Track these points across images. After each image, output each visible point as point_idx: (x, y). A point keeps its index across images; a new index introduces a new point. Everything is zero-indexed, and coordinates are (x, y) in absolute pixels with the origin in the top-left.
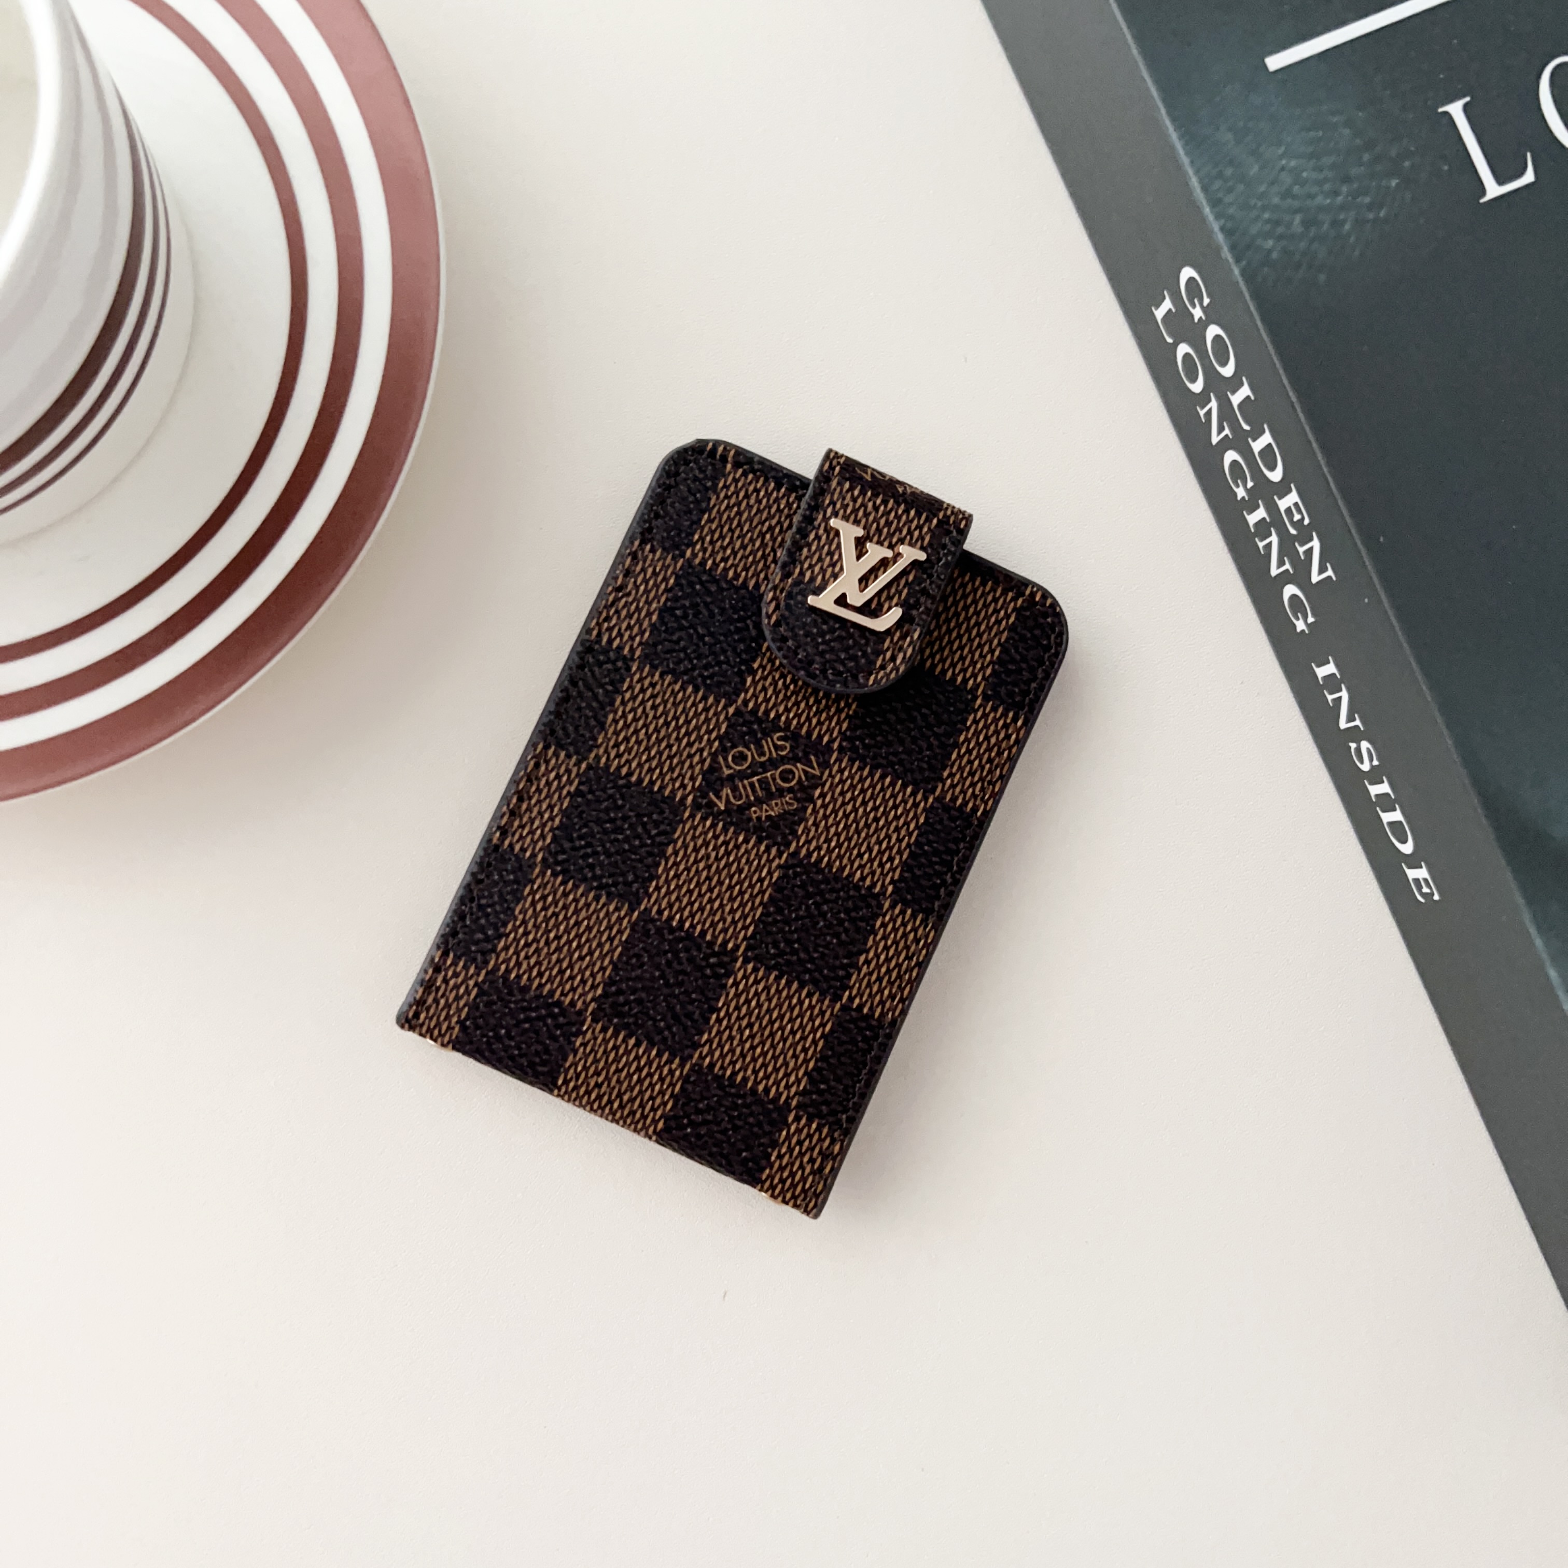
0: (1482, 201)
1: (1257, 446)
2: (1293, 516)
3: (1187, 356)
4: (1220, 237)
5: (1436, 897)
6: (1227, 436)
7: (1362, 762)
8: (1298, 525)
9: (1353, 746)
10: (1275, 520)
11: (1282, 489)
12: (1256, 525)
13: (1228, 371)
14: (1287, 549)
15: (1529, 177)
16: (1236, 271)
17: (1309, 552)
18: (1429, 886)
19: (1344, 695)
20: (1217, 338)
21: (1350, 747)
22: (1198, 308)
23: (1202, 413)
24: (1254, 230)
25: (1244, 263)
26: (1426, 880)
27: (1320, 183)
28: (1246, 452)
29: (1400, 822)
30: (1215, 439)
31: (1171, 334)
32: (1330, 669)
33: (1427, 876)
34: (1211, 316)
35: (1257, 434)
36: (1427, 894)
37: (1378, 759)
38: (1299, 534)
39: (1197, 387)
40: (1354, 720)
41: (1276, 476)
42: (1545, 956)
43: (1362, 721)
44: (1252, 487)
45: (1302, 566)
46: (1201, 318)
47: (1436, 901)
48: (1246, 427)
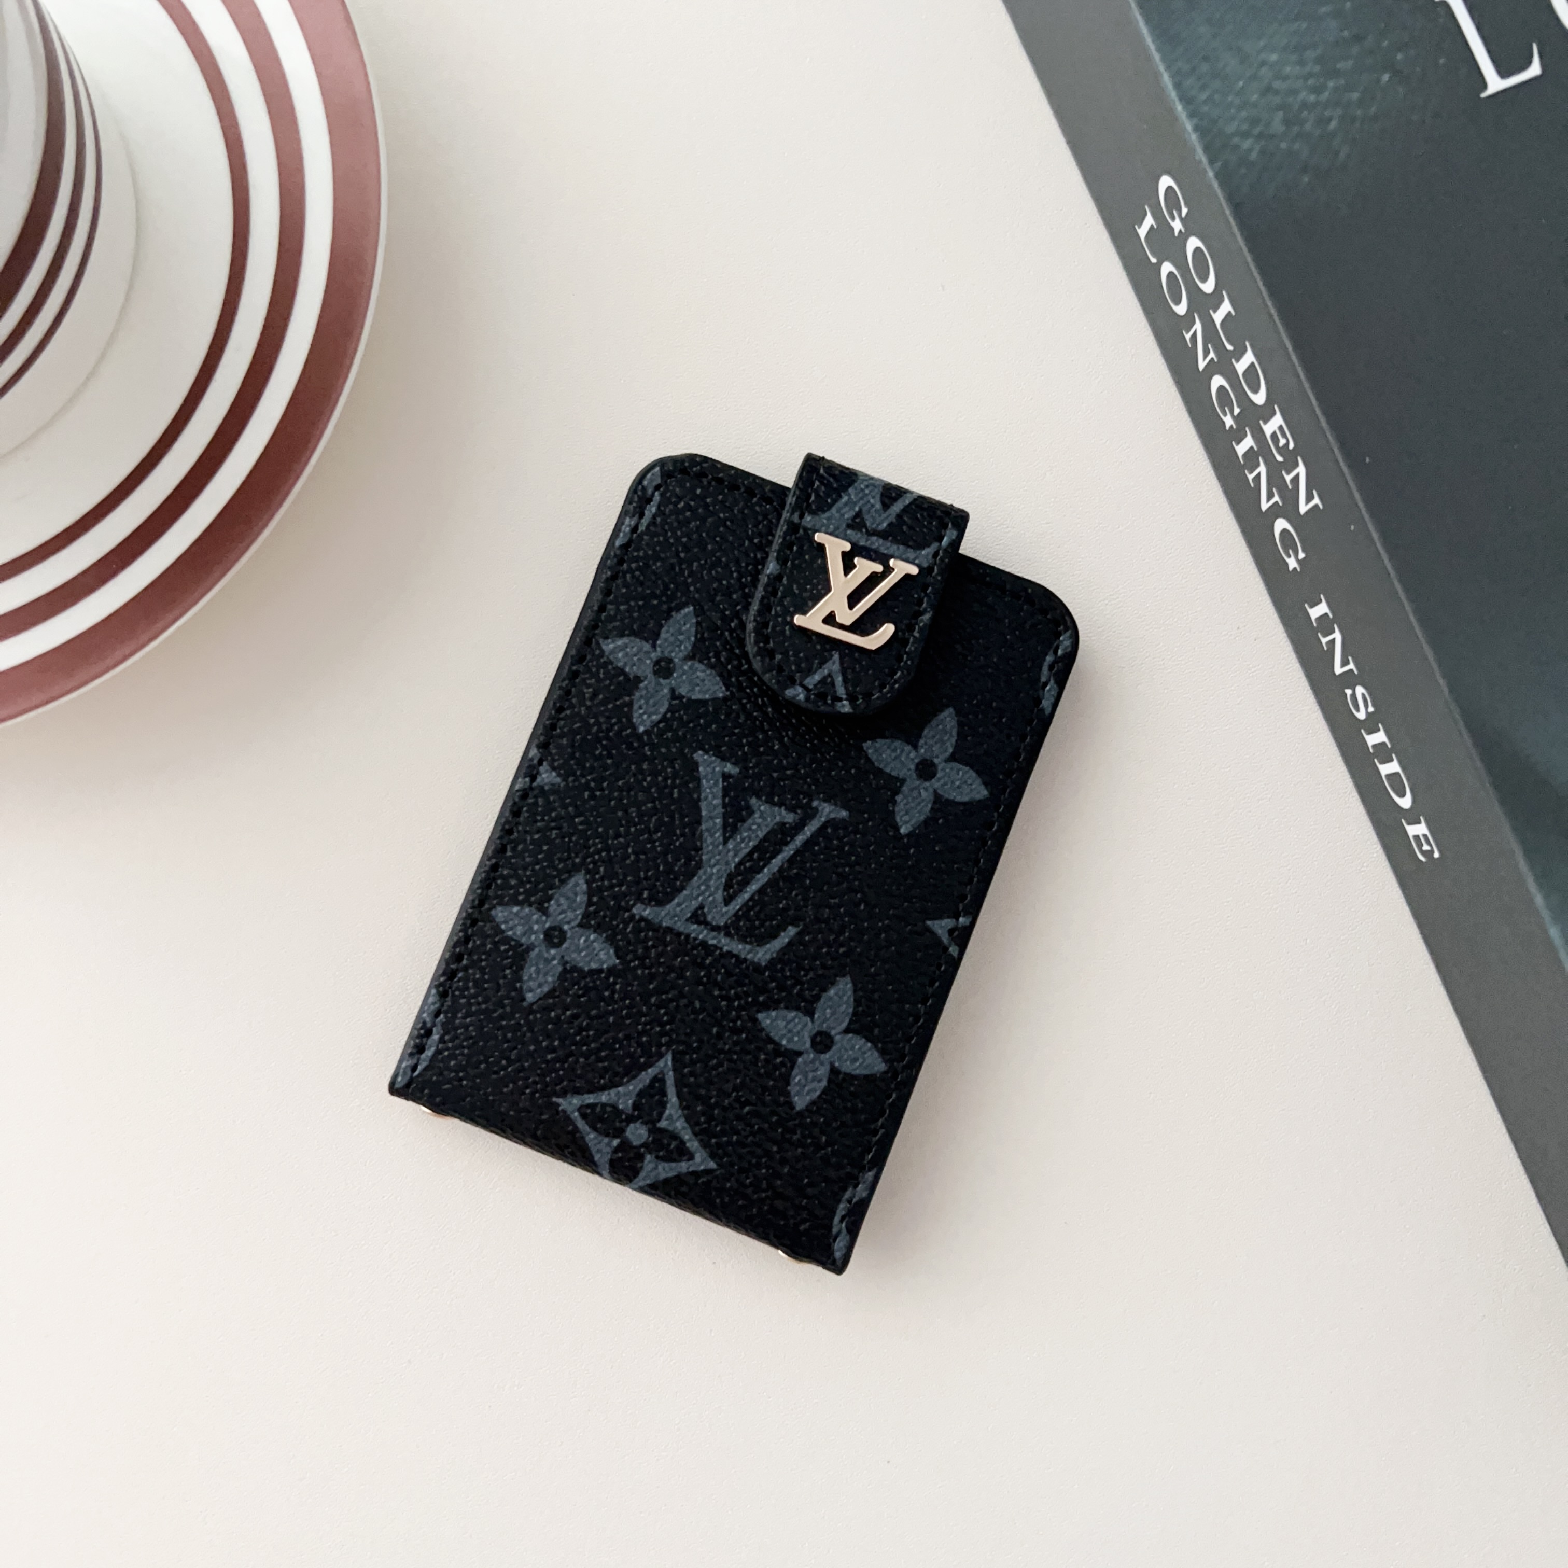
0: (1484, 95)
1: (1241, 367)
2: (1278, 441)
3: (1170, 275)
4: (1194, 137)
5: (1436, 855)
6: (1212, 359)
7: (1358, 710)
8: (1283, 450)
9: (1349, 692)
10: (1262, 449)
11: (1266, 413)
12: (1245, 455)
13: (1209, 287)
14: (1275, 481)
15: (1535, 69)
16: (1211, 174)
17: (1296, 479)
18: (1429, 843)
19: (1337, 636)
20: (1197, 251)
21: (1346, 694)
22: (1177, 220)
23: (1188, 336)
24: (1231, 128)
25: (1219, 164)
26: (1425, 836)
27: (1304, 78)
28: (1231, 375)
29: (1397, 774)
30: (1202, 365)
31: (1154, 255)
32: (1322, 608)
33: (1426, 832)
34: (1190, 227)
35: (1239, 353)
36: (1427, 851)
37: (1373, 705)
38: (1284, 460)
39: (1181, 309)
40: (1348, 663)
41: (1259, 398)
42: (1546, 914)
43: (1356, 664)
44: (1239, 414)
45: (1290, 496)
46: (1180, 231)
47: (1437, 859)
48: (1229, 347)
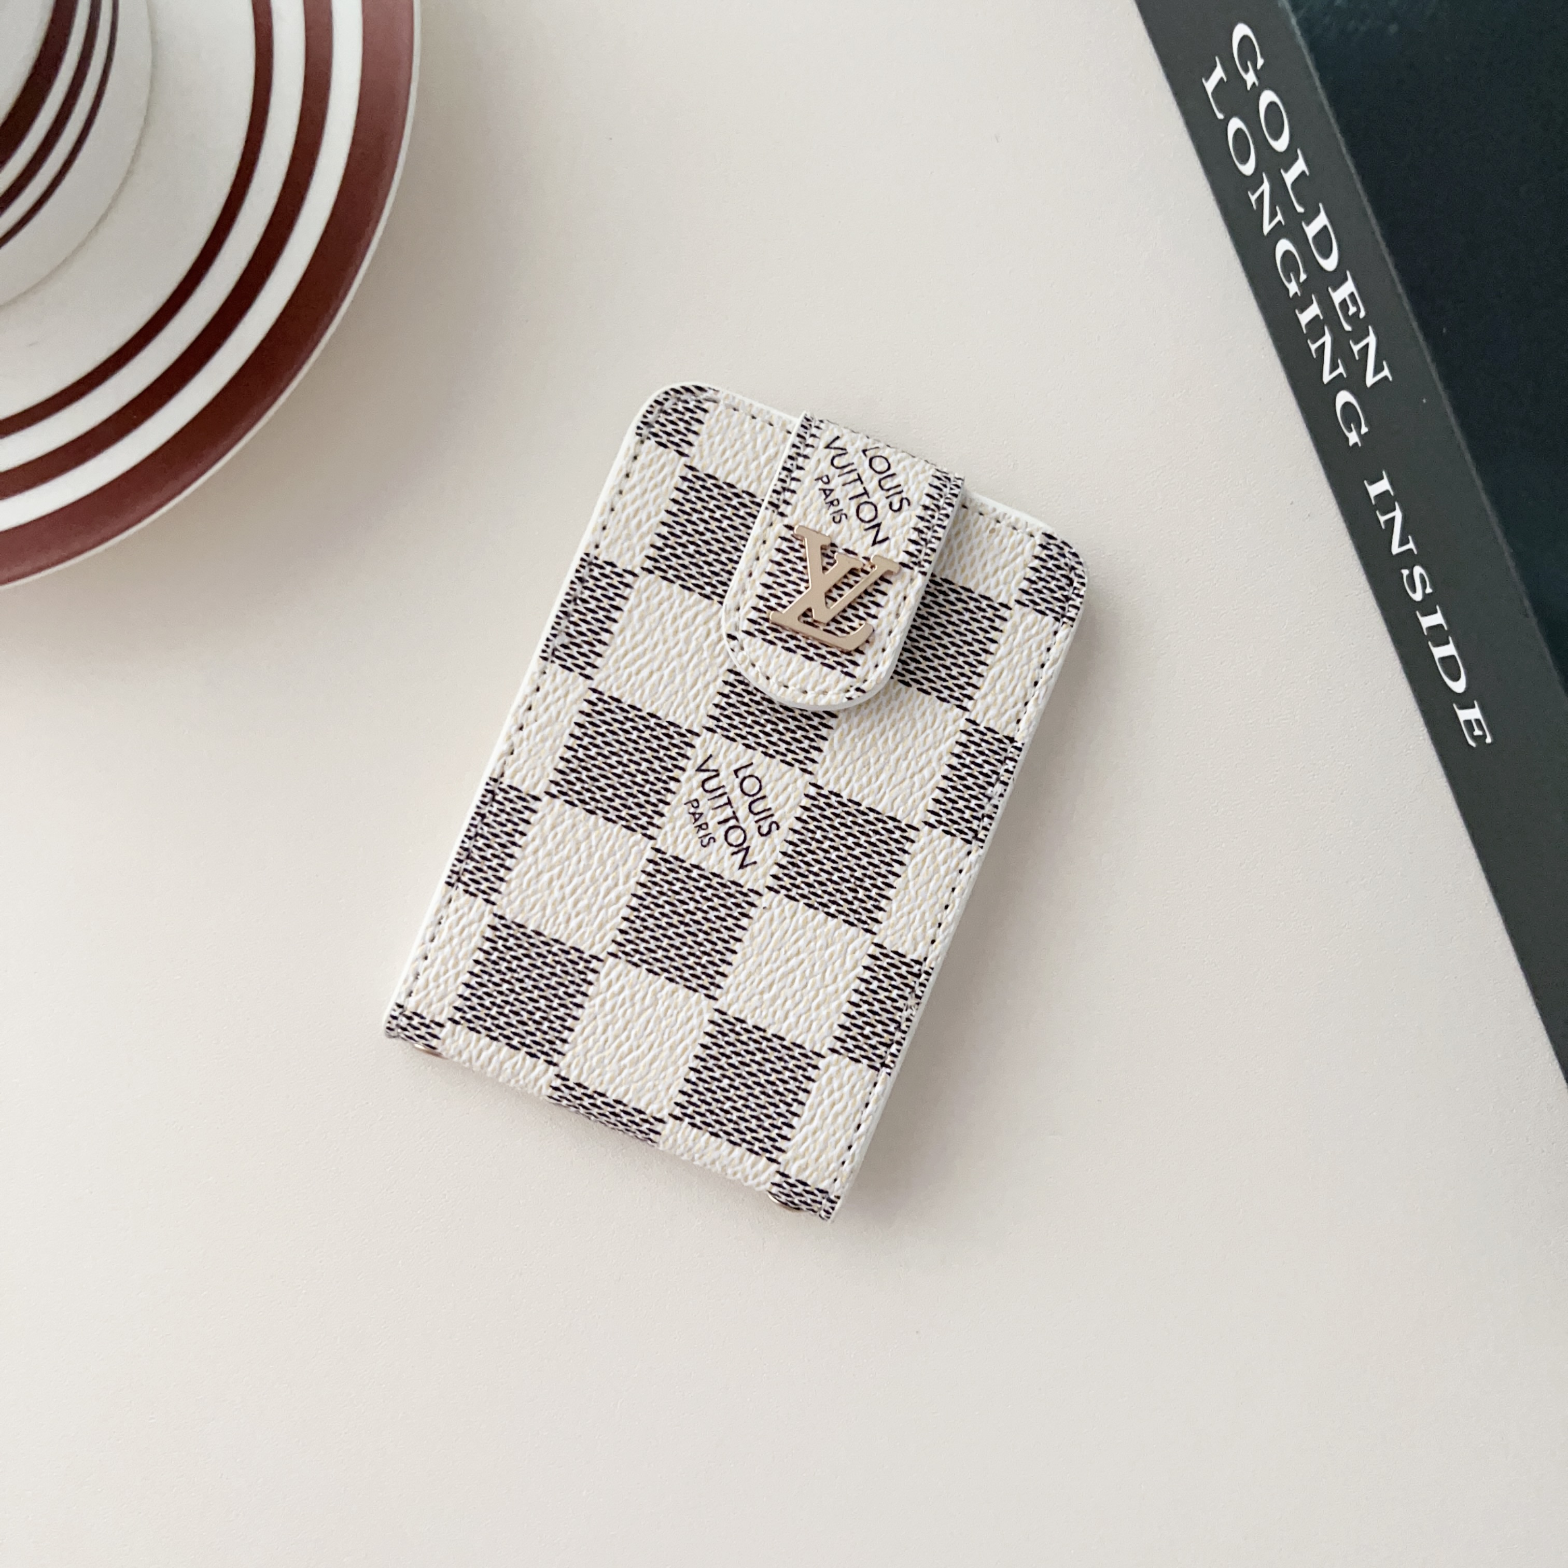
1: (1311, 230)
2: (1348, 309)
3: (1239, 132)
5: (1489, 740)
6: (1280, 222)
7: (1414, 591)
8: (1353, 319)
9: (1405, 572)
10: (1329, 318)
11: (1337, 279)
12: (1309, 324)
13: (1281, 145)
14: (1341, 351)
16: (1294, 21)
17: (1365, 350)
18: (1481, 727)
19: (1398, 514)
20: (1271, 105)
21: (1402, 575)
22: (1251, 72)
23: (1253, 198)
26: (1478, 721)
28: (1299, 239)
29: (1453, 657)
30: (1267, 228)
31: (1221, 111)
32: (1383, 485)
33: (1480, 716)
34: (1265, 79)
35: (1310, 217)
36: (1479, 736)
37: (1432, 586)
38: (1353, 329)
39: (1248, 169)
40: (1407, 542)
41: (1330, 264)
43: (1416, 543)
44: (1305, 281)
45: (1357, 367)
46: (1254, 84)
47: (1489, 744)
48: (1300, 209)
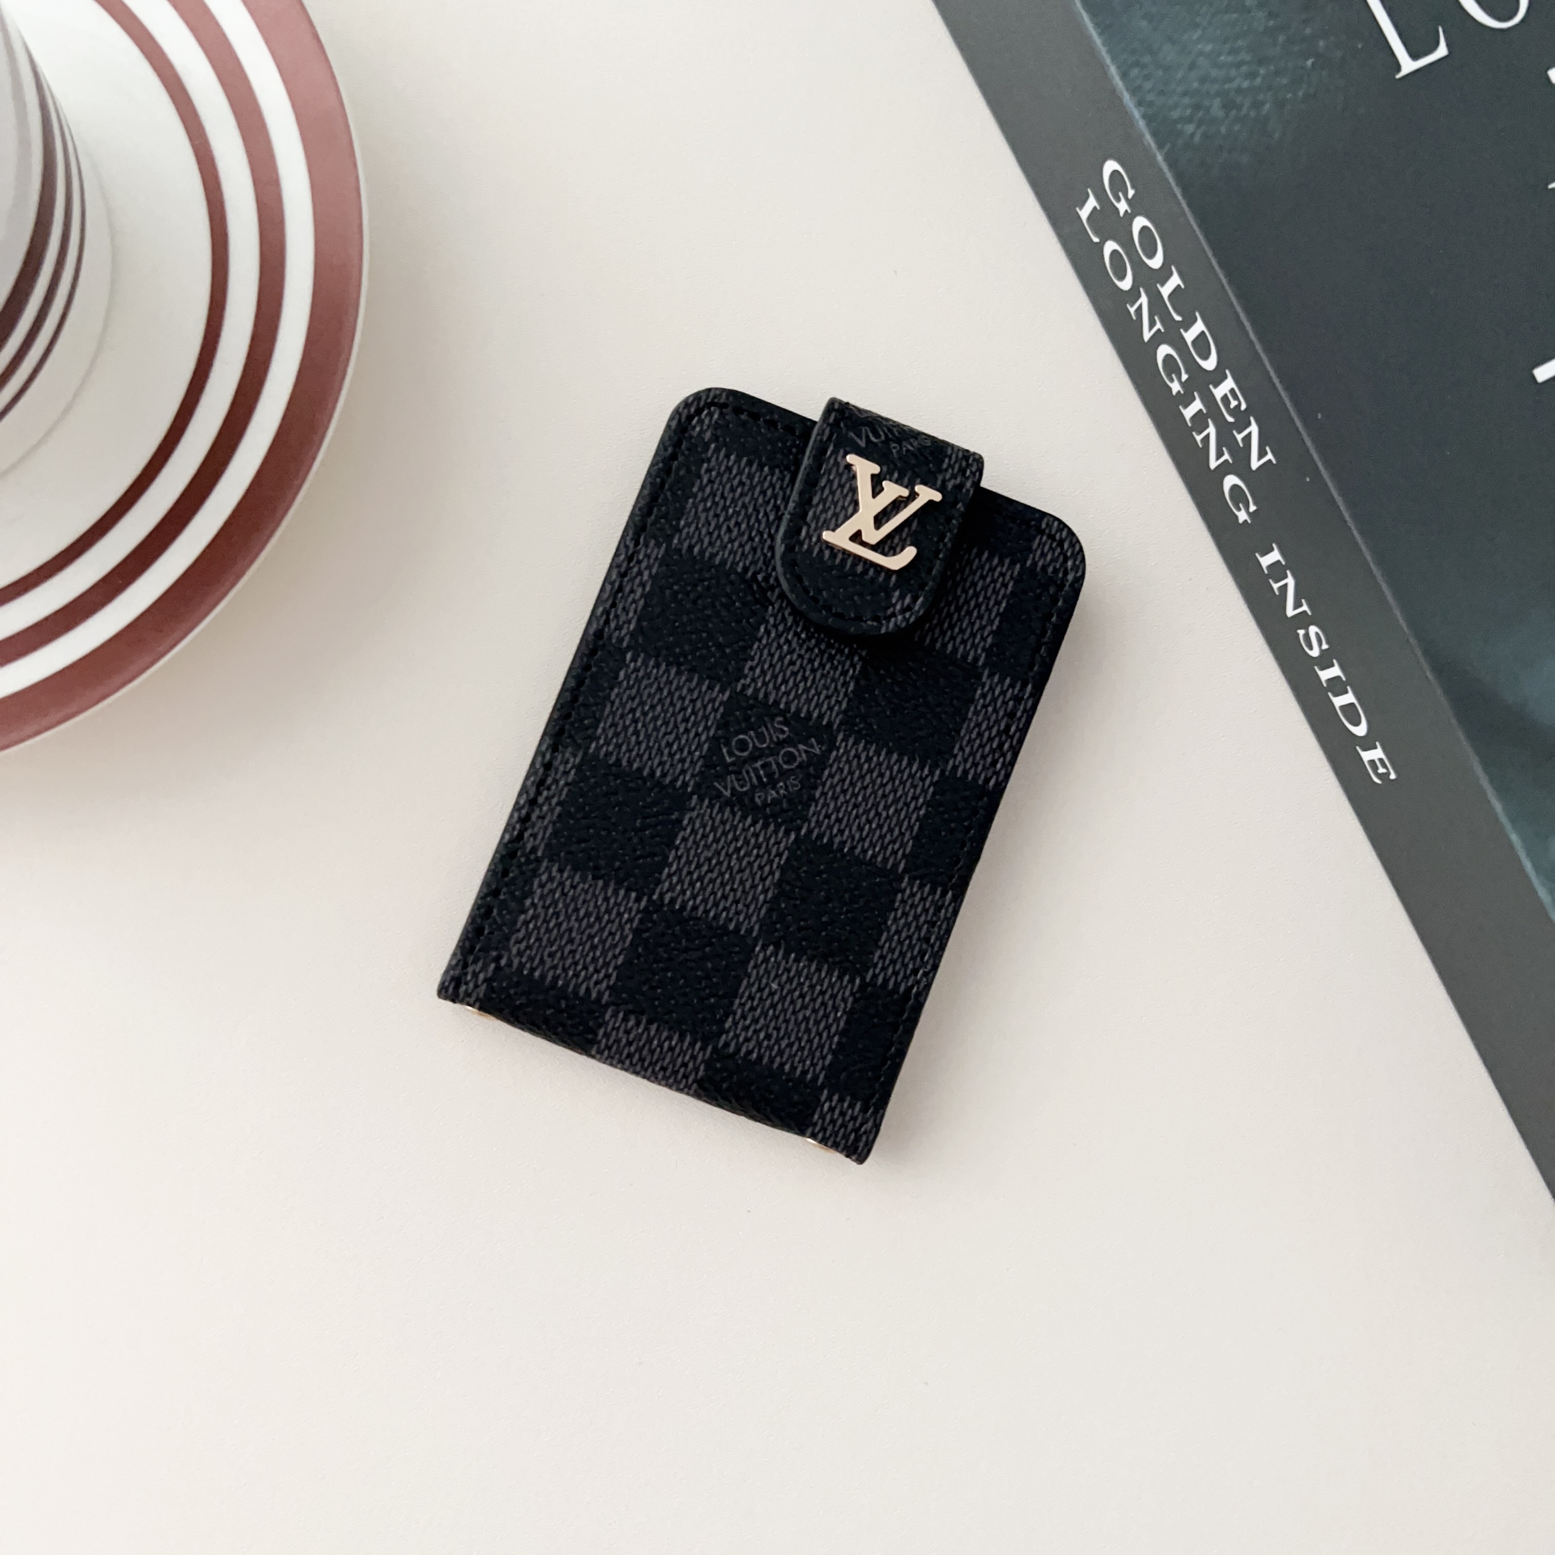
1: (1190, 336)
2: (1229, 402)
3: (1114, 253)
4: (1142, 124)
5: (1393, 776)
6: (1159, 330)
7: (1311, 648)
8: (1235, 412)
9: (1301, 632)
10: (1212, 411)
11: (1217, 377)
12: (1193, 418)
13: (1156, 263)
14: (1223, 439)
15: (1442, 51)
16: (1160, 158)
17: (1248, 438)
18: (1384, 766)
19: (1290, 581)
20: (1144, 229)
21: (1298, 634)
22: (1123, 201)
23: (1132, 310)
24: (1175, 114)
25: (1168, 147)
26: (1381, 760)
27: (1238, 65)
28: (1179, 344)
29: (1352, 704)
30: (1147, 335)
31: (1096, 233)
32: (1275, 556)
33: (1382, 756)
34: (1137, 207)
35: (1188, 323)
36: (1383, 774)
37: (1328, 642)
38: (1236, 420)
39: (1126, 284)
40: (1301, 605)
41: (1210, 364)
42: (1504, 820)
43: (1309, 606)
44: (1187, 380)
45: (1241, 454)
46: (1126, 211)
47: (1392, 780)
48: (1178, 318)
